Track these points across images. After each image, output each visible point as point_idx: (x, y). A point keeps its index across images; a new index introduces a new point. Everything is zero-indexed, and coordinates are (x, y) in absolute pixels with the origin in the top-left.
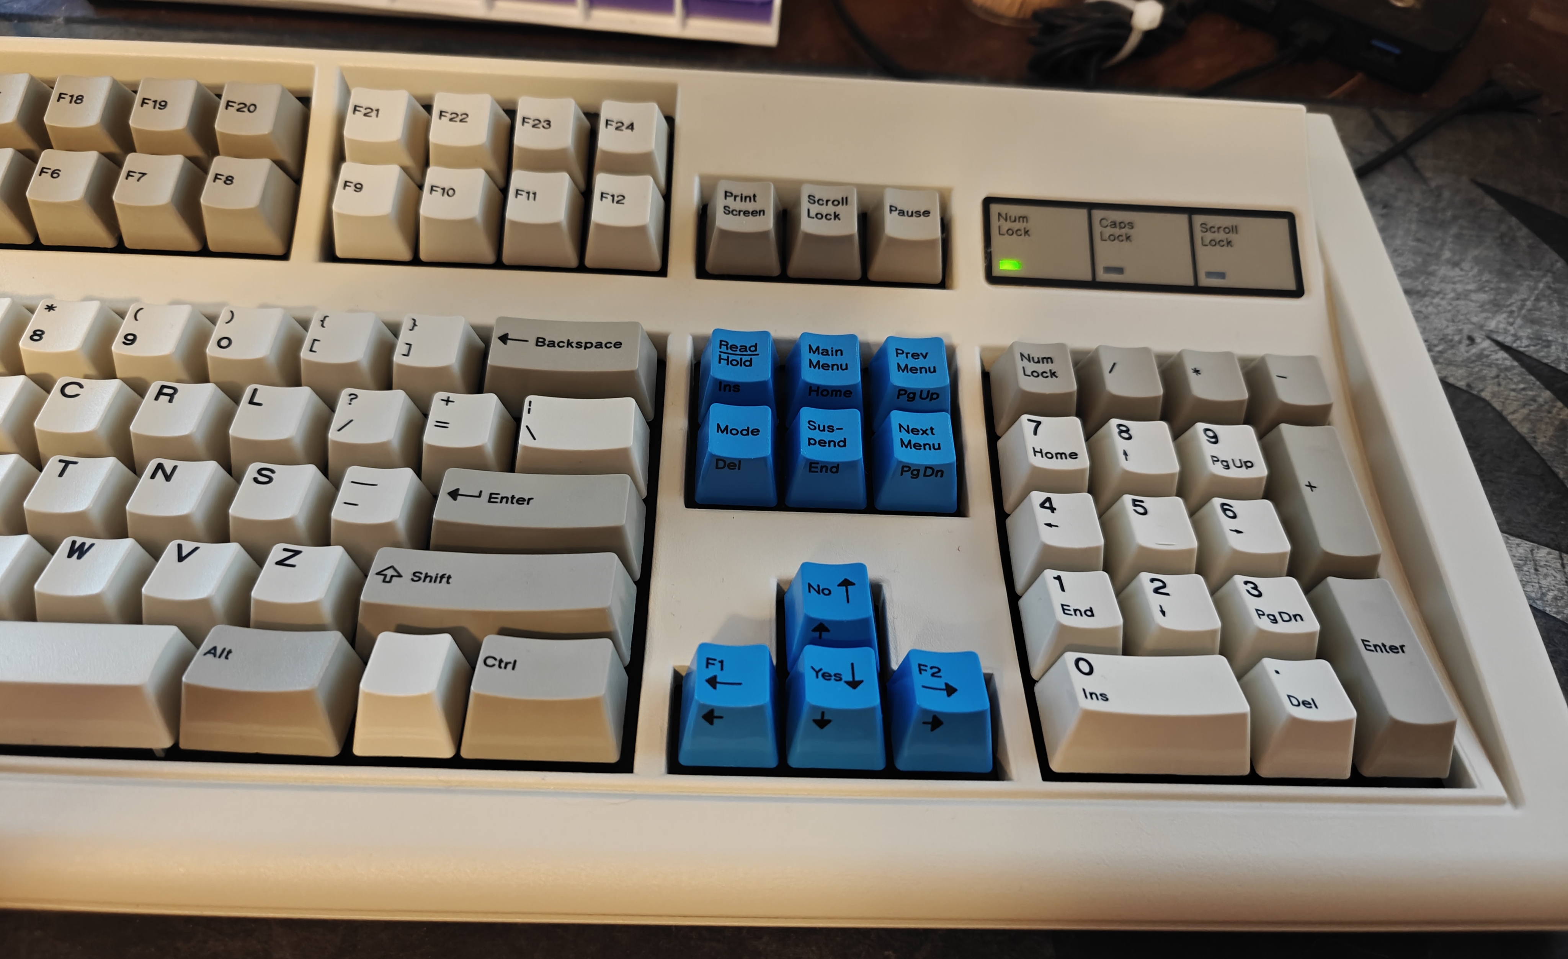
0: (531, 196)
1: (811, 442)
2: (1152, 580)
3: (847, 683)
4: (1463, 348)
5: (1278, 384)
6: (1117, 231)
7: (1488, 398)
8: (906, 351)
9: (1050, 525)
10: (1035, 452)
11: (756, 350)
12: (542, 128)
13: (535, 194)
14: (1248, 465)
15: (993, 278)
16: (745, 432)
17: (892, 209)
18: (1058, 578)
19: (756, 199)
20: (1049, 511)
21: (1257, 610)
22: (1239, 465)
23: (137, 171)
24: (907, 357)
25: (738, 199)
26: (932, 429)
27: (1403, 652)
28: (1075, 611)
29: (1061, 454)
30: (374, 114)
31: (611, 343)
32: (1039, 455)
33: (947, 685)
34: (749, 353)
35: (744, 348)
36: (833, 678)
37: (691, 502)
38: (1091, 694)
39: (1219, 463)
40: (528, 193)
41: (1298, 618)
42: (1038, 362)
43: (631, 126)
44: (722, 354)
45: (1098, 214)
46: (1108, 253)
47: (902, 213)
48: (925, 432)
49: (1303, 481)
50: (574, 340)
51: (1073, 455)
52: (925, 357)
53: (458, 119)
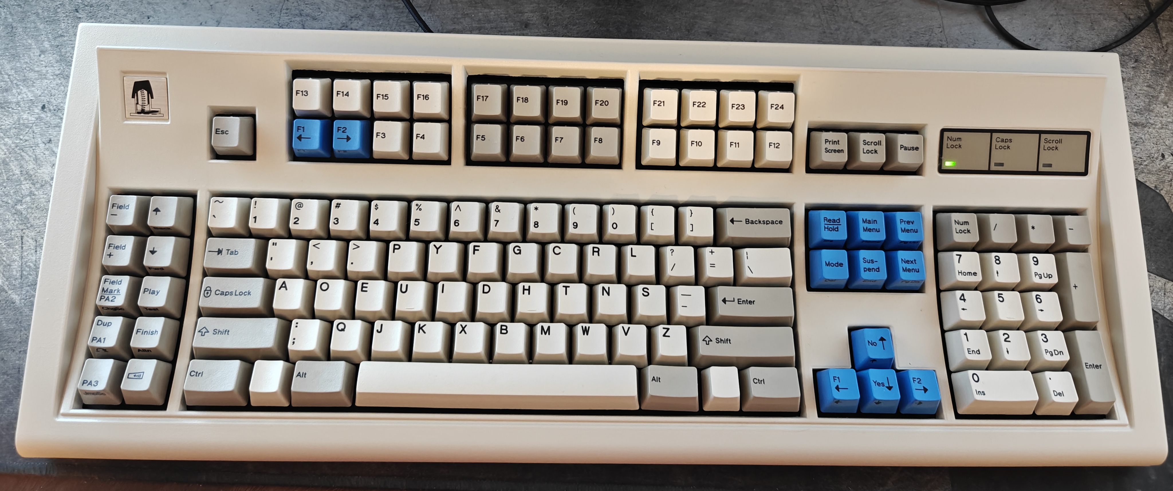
0: (737, 145)
1: (866, 270)
2: (1004, 334)
3: (887, 387)
4: (1158, 162)
5: (1069, 232)
6: (1003, 144)
7: (1163, 195)
8: (904, 220)
9: (963, 309)
10: (959, 272)
11: (839, 222)
12: (740, 109)
13: (738, 143)
14: (1050, 276)
15: (942, 170)
16: (837, 265)
17: (902, 147)
18: (966, 334)
19: (839, 142)
20: (963, 301)
21: (1045, 350)
22: (1046, 276)
23: (559, 137)
24: (905, 224)
25: (831, 143)
26: (915, 260)
27: (1101, 368)
28: (973, 351)
29: (969, 273)
30: (662, 104)
31: (777, 221)
32: (960, 274)
33: (924, 387)
34: (836, 223)
35: (834, 221)
36: (881, 385)
37: (810, 289)
38: (979, 392)
39: (1038, 276)
40: (735, 143)
41: (1061, 353)
42: (962, 224)
43: (782, 107)
44: (825, 225)
45: (995, 135)
46: (998, 156)
47: (906, 149)
48: (912, 262)
49: (1072, 285)
50: (762, 220)
51: (975, 274)
52: (912, 223)
53: (701, 105)
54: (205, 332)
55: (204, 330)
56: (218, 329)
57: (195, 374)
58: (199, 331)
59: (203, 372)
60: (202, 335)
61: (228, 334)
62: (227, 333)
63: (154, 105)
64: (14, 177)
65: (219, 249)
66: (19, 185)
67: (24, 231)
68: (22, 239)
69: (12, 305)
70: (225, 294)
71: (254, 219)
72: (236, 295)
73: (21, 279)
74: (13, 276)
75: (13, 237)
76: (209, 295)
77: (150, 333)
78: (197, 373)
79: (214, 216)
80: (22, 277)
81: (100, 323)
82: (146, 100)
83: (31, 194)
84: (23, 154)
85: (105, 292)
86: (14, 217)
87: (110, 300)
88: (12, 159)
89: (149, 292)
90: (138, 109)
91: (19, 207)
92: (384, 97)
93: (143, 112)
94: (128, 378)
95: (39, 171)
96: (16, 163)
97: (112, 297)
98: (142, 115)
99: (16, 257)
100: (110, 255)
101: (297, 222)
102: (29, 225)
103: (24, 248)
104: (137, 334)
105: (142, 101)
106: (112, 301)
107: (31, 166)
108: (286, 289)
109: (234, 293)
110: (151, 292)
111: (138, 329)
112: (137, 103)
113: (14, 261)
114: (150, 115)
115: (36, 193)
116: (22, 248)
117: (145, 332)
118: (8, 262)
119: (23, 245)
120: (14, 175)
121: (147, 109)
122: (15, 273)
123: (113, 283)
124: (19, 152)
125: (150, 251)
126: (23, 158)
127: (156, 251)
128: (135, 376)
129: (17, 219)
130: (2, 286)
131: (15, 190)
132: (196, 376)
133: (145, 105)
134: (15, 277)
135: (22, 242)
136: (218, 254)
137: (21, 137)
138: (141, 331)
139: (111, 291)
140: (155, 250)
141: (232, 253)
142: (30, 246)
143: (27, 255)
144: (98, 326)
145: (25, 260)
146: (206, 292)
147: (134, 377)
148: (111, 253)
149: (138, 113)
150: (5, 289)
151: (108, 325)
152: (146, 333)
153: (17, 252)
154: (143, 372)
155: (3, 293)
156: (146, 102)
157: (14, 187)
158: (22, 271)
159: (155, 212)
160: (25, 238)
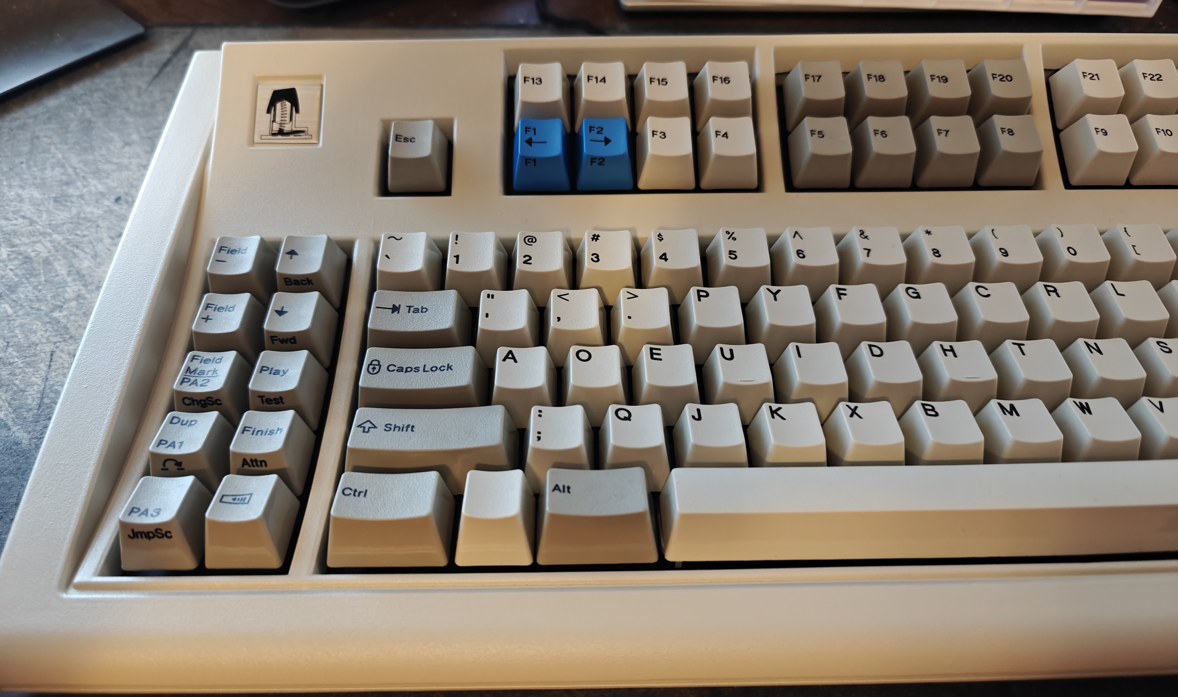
23: (943, 131)
30: (1095, 77)
53: (1155, 78)
54: (369, 428)
55: (368, 425)
56: (393, 424)
57: (352, 492)
58: (359, 426)
59: (366, 491)
60: (364, 431)
61: (412, 430)
62: (410, 429)
63: (300, 121)
64: (57, 278)
65: (394, 305)
66: (62, 287)
67: (58, 344)
68: (52, 355)
69: (14, 447)
70: (404, 370)
71: (456, 258)
72: (424, 371)
73: (39, 409)
74: (27, 405)
75: (38, 352)
76: (376, 371)
77: (268, 432)
78: (355, 491)
79: (387, 256)
80: (40, 406)
81: (175, 420)
82: (288, 116)
83: (79, 297)
84: (76, 251)
85: (191, 373)
86: (45, 327)
87: (199, 384)
88: (59, 257)
89: (269, 371)
90: (274, 130)
91: (56, 314)
92: (661, 83)
93: (281, 132)
94: (221, 501)
95: (96, 270)
96: (63, 261)
97: (203, 380)
98: (280, 137)
99: (36, 380)
100: (207, 319)
101: (529, 262)
102: (67, 336)
103: (53, 367)
104: (243, 433)
105: (282, 117)
106: (201, 386)
107: (86, 264)
108: (516, 361)
109: (421, 369)
110: (273, 372)
111: (245, 427)
112: (274, 121)
113: (32, 385)
114: (292, 137)
115: (88, 296)
116: (50, 366)
117: (258, 431)
118: (22, 386)
119: (52, 363)
120: (57, 275)
121: (287, 128)
122: (29, 401)
123: (206, 361)
124: (71, 248)
125: (276, 311)
126: (75, 256)
127: (286, 312)
128: (234, 499)
129: (50, 329)
130: (2, 420)
131: (55, 294)
132: (354, 495)
133: (285, 124)
134: (30, 407)
135: (51, 359)
136: (393, 312)
137: (78, 232)
138: (252, 430)
139: (202, 372)
140: (284, 310)
141: (416, 311)
142: (63, 364)
143: (56, 376)
144: (172, 425)
145: (51, 383)
146: (371, 367)
147: (232, 501)
148: (208, 316)
149: (274, 134)
150: (7, 424)
151: (190, 424)
152: (260, 433)
153: (40, 372)
154: (251, 495)
155: (4, 432)
156: (288, 119)
157: (55, 290)
158: (42, 398)
159: (289, 256)
160: (58, 353)
